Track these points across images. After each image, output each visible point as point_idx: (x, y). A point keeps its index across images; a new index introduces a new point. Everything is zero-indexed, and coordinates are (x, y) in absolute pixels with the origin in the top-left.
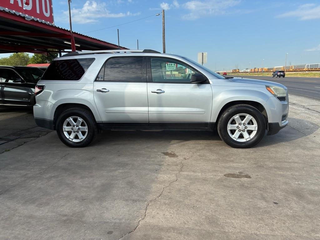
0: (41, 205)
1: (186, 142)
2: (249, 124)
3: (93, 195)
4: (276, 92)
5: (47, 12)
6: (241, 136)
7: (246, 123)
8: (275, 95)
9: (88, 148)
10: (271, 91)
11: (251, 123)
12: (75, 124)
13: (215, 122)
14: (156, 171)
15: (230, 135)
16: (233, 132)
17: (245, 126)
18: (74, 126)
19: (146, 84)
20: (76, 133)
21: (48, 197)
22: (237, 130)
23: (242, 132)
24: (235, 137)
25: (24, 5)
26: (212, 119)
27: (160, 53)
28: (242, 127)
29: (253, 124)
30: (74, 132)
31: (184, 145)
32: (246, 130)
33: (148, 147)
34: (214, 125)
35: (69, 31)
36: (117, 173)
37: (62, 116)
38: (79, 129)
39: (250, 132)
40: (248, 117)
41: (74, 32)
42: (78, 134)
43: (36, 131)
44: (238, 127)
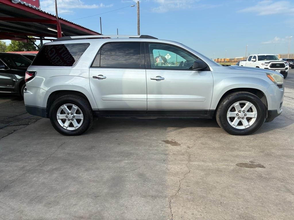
0: (50, 204)
1: (183, 129)
2: (248, 111)
3: (106, 191)
4: (276, 80)
6: (240, 124)
7: (246, 111)
8: (275, 83)
9: (83, 136)
11: (250, 110)
12: (70, 112)
13: (215, 109)
14: (164, 161)
15: (229, 122)
16: (232, 119)
17: (244, 113)
18: (68, 114)
19: (144, 70)
20: (71, 121)
21: (55, 195)
22: (236, 117)
23: (241, 119)
24: (234, 124)
26: (213, 106)
27: (157, 39)
28: (241, 114)
29: (252, 111)
30: (69, 120)
31: (181, 132)
32: (245, 117)
33: (145, 135)
34: (213, 113)
35: (55, 17)
36: (123, 164)
37: (55, 103)
38: (74, 117)
39: (249, 119)
40: (248, 104)
41: (59, 17)
42: (73, 122)
43: (25, 119)
44: (237, 115)
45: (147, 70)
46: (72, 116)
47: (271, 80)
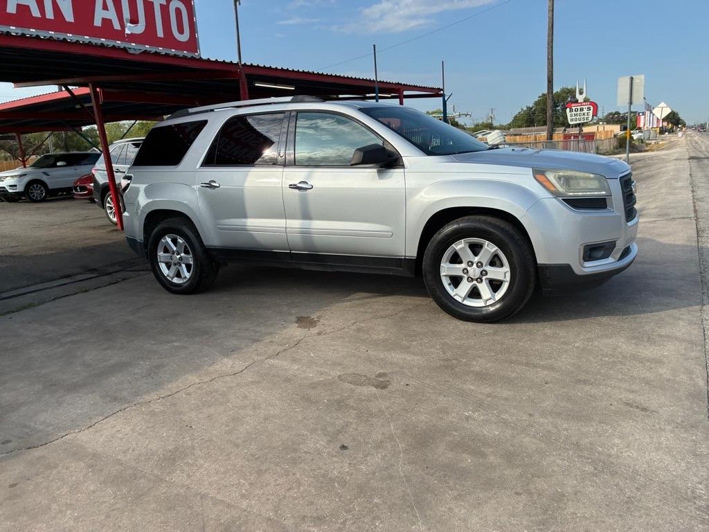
2: (492, 264)
5: (181, 31)
6: (475, 293)
7: (486, 262)
8: (556, 194)
10: (547, 184)
11: (497, 262)
12: (175, 249)
13: (415, 255)
15: (449, 289)
16: (456, 281)
17: (481, 269)
18: (173, 253)
19: (281, 170)
20: (177, 266)
22: (464, 277)
23: (475, 282)
24: (459, 293)
25: (129, 24)
28: (474, 271)
29: (502, 265)
30: (175, 264)
32: (484, 278)
38: (181, 258)
39: (495, 285)
40: (490, 248)
42: (180, 269)
44: (465, 271)
45: (286, 170)
46: (178, 257)
47: (545, 187)
